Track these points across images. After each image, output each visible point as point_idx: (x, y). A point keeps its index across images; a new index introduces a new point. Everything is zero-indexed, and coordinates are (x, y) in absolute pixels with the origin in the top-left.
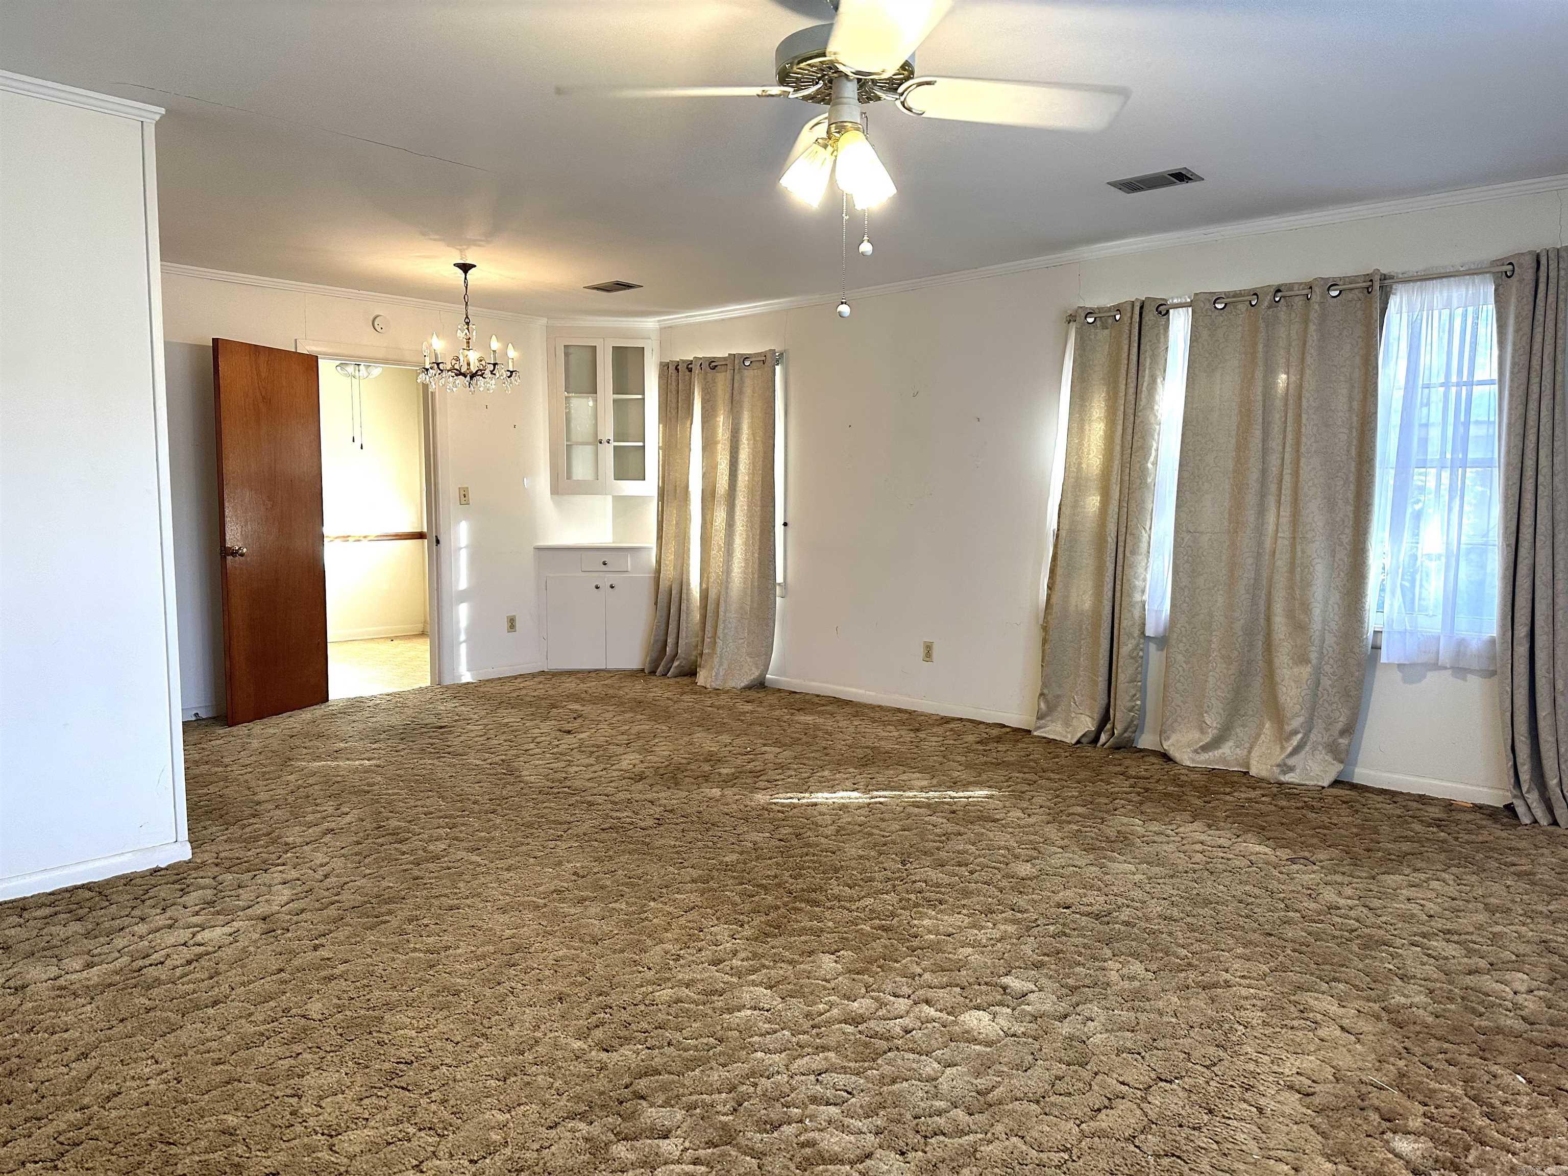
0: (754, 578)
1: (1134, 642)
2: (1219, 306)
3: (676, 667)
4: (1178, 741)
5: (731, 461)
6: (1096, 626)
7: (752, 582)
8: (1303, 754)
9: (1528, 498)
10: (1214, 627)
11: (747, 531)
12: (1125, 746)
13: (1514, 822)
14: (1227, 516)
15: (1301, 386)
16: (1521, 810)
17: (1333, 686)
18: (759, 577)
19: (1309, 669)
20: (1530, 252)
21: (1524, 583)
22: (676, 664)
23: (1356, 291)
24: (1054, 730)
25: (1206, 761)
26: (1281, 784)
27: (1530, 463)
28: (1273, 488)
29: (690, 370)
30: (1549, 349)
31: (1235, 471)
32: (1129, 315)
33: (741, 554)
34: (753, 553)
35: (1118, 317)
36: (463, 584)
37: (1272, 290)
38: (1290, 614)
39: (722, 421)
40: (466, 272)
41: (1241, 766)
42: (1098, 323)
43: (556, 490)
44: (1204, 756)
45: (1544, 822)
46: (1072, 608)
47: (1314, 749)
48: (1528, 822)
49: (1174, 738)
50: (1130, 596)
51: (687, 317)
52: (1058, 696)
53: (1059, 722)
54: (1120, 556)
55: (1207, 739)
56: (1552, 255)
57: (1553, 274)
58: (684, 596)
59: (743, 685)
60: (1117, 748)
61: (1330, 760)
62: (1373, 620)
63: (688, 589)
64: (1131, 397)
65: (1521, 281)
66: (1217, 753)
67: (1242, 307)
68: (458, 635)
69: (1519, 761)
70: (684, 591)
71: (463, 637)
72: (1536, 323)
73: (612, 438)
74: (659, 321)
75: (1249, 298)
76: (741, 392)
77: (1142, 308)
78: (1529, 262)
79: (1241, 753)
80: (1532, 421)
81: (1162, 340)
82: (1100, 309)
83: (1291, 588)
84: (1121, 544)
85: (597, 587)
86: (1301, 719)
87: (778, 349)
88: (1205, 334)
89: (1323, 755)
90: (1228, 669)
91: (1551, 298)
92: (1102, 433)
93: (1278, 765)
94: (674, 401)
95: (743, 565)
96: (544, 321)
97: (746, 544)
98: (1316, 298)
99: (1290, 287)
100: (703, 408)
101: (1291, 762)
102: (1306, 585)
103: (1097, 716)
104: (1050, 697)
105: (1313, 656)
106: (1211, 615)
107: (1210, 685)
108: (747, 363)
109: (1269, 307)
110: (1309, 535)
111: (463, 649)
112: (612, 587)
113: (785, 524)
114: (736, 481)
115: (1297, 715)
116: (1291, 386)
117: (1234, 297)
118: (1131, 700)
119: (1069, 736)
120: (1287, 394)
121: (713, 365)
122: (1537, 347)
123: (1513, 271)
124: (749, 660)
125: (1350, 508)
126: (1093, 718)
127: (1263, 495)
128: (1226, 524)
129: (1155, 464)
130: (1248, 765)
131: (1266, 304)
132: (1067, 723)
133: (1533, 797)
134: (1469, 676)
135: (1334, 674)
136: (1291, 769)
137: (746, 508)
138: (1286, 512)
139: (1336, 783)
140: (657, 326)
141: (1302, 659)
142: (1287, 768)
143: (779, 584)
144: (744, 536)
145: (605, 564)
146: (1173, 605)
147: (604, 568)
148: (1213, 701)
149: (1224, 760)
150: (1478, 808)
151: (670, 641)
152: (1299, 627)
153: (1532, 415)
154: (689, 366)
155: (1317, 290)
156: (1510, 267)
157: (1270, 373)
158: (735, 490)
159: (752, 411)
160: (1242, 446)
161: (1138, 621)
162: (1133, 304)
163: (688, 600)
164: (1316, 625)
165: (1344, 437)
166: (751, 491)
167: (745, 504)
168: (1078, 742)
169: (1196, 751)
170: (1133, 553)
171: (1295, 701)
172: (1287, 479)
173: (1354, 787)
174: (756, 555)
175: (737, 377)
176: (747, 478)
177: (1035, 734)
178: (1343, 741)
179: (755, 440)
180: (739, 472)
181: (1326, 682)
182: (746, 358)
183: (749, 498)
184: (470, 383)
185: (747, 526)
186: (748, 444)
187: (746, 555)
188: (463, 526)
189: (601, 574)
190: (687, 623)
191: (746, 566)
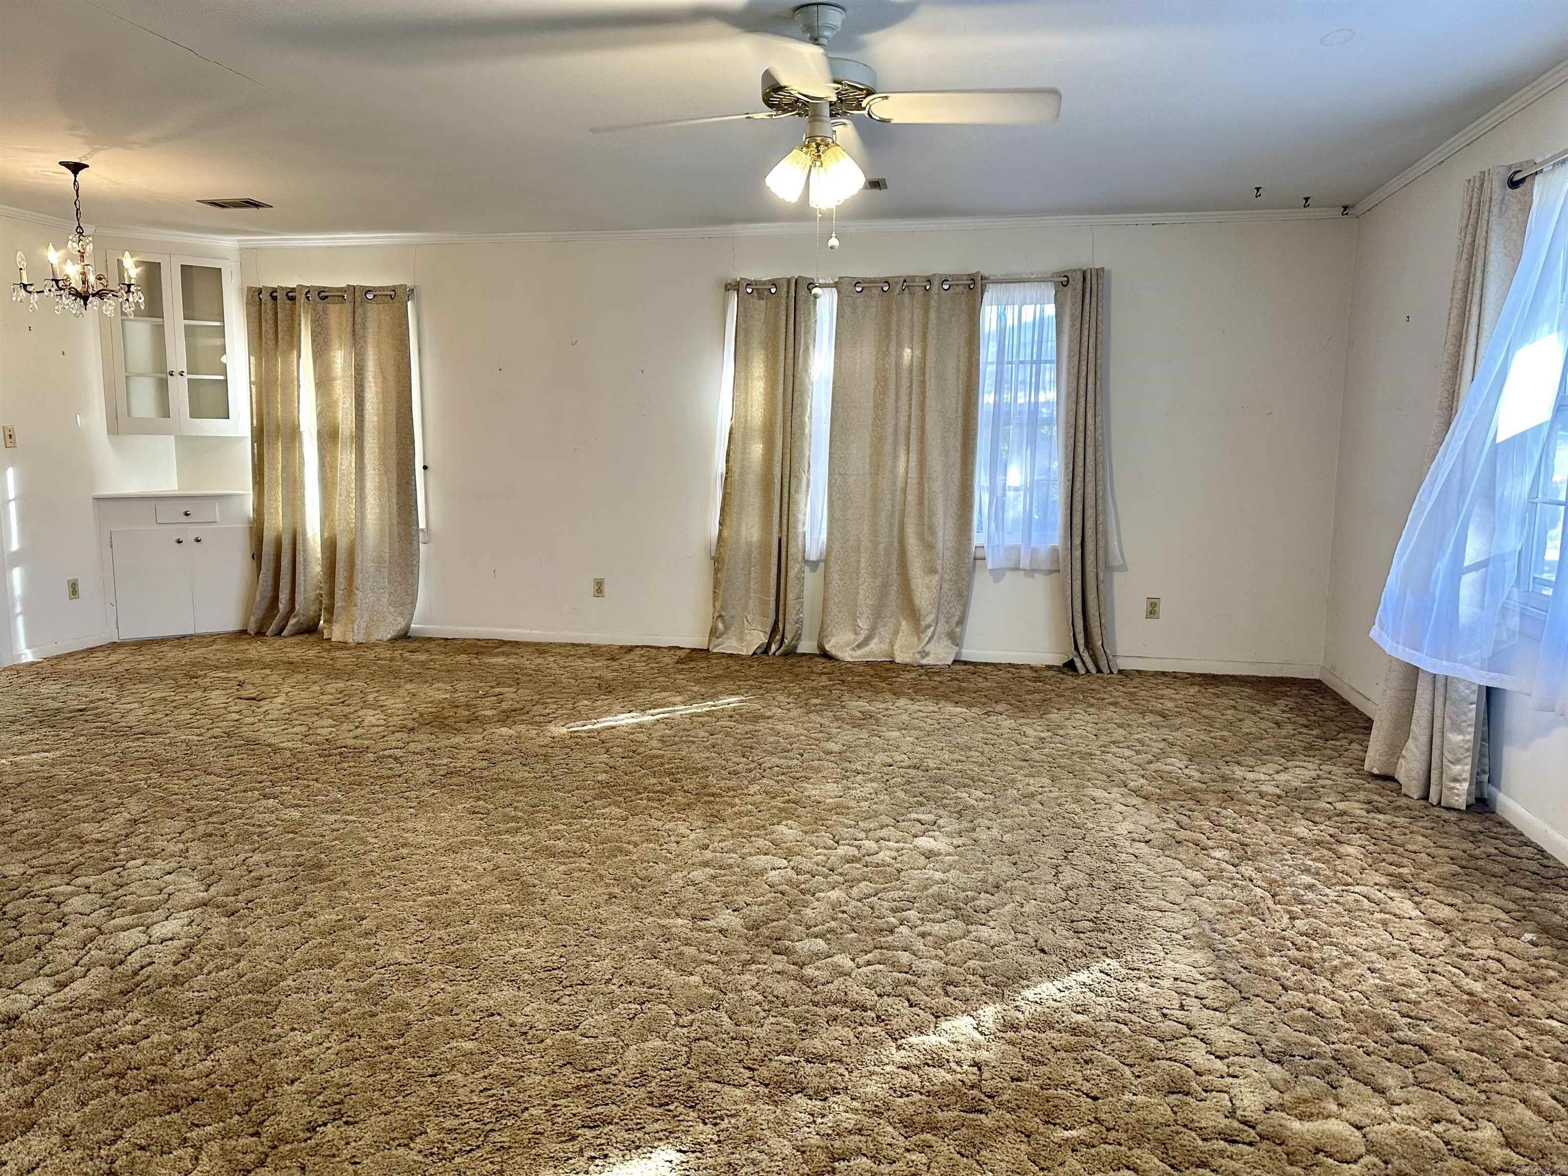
0: (392, 524)
1: (799, 566)
2: (859, 289)
3: (294, 625)
4: (837, 643)
5: (356, 400)
6: (765, 555)
8: (933, 642)
9: (1080, 446)
10: (862, 550)
11: (380, 475)
12: (790, 653)
13: (1076, 674)
14: (868, 461)
15: (924, 358)
16: (1079, 664)
17: (950, 590)
18: (399, 523)
19: (937, 577)
20: (1080, 269)
21: (1078, 506)
22: (293, 621)
23: (961, 287)
24: (730, 645)
25: (860, 657)
26: (922, 666)
27: (1081, 422)
28: (902, 438)
29: (292, 299)
30: (1092, 340)
31: (873, 425)
32: (785, 289)
33: (374, 499)
34: (389, 498)
35: (773, 290)
36: (15, 546)
37: (902, 280)
38: (921, 537)
39: (340, 359)
41: (885, 656)
42: (755, 294)
44: (859, 652)
45: (1094, 671)
46: (743, 541)
47: (940, 638)
48: (1083, 672)
49: (833, 641)
50: (795, 528)
51: (280, 239)
52: (733, 617)
53: (734, 639)
54: (786, 495)
55: (861, 638)
56: (1094, 273)
57: (1094, 287)
58: (299, 547)
59: (389, 636)
60: (785, 655)
61: (950, 645)
62: (978, 539)
64: (790, 361)
65: (1075, 289)
66: (866, 649)
67: (876, 292)
68: (14, 606)
69: (1077, 630)
71: (18, 609)
72: (1084, 321)
73: (185, 370)
74: (238, 241)
75: (881, 285)
76: (365, 325)
77: (796, 283)
78: (1079, 276)
79: (885, 647)
80: (1082, 393)
81: (812, 313)
82: (756, 282)
83: (921, 516)
84: (786, 484)
85: (179, 542)
86: (932, 616)
87: (410, 284)
88: (848, 310)
89: (946, 642)
90: (874, 582)
91: (1094, 305)
92: (761, 390)
93: (919, 653)
94: (271, 331)
95: (377, 510)
97: (380, 489)
98: (935, 289)
99: (913, 278)
101: (927, 649)
102: (932, 514)
103: (769, 630)
104: (726, 618)
105: (939, 567)
106: (859, 540)
107: (861, 596)
108: (370, 296)
109: (898, 294)
110: (934, 476)
111: (20, 622)
112: (198, 541)
113: (425, 468)
115: (930, 613)
116: (915, 359)
117: (869, 282)
118: (797, 614)
119: (745, 649)
120: (911, 365)
121: (323, 295)
122: (1085, 338)
123: (1068, 281)
124: (392, 610)
125: (958, 454)
126: (765, 632)
127: (895, 445)
128: (868, 467)
129: (810, 418)
130: (892, 655)
131: (897, 291)
132: (741, 639)
133: (1086, 656)
134: (1036, 575)
135: (951, 580)
136: (927, 654)
137: (377, 450)
138: (914, 457)
139: (955, 662)
140: (236, 245)
141: (932, 571)
142: (925, 654)
143: (422, 530)
144: (377, 480)
145: (187, 514)
146: (830, 534)
147: (185, 519)
148: (864, 608)
149: (872, 653)
150: (1049, 667)
151: (284, 596)
152: (928, 546)
153: (1082, 386)
154: (291, 295)
155: (936, 283)
156: (1065, 279)
157: (900, 347)
158: (362, 431)
159: (378, 347)
160: (879, 406)
161: (801, 550)
162: (789, 280)
163: (304, 552)
164: (940, 545)
165: (953, 400)
166: (383, 433)
167: (376, 446)
168: (754, 653)
169: (853, 649)
170: (797, 492)
171: (928, 602)
172: (914, 432)
173: (966, 663)
174: (393, 500)
175: (359, 311)
176: (375, 419)
177: (715, 651)
178: (958, 630)
179: (384, 378)
180: (366, 412)
181: (946, 586)
182: (368, 290)
183: (379, 440)
184: (85, 304)
185: (379, 470)
186: (375, 383)
187: (380, 500)
188: (10, 473)
189: (182, 526)
190: (305, 576)
191: (382, 512)
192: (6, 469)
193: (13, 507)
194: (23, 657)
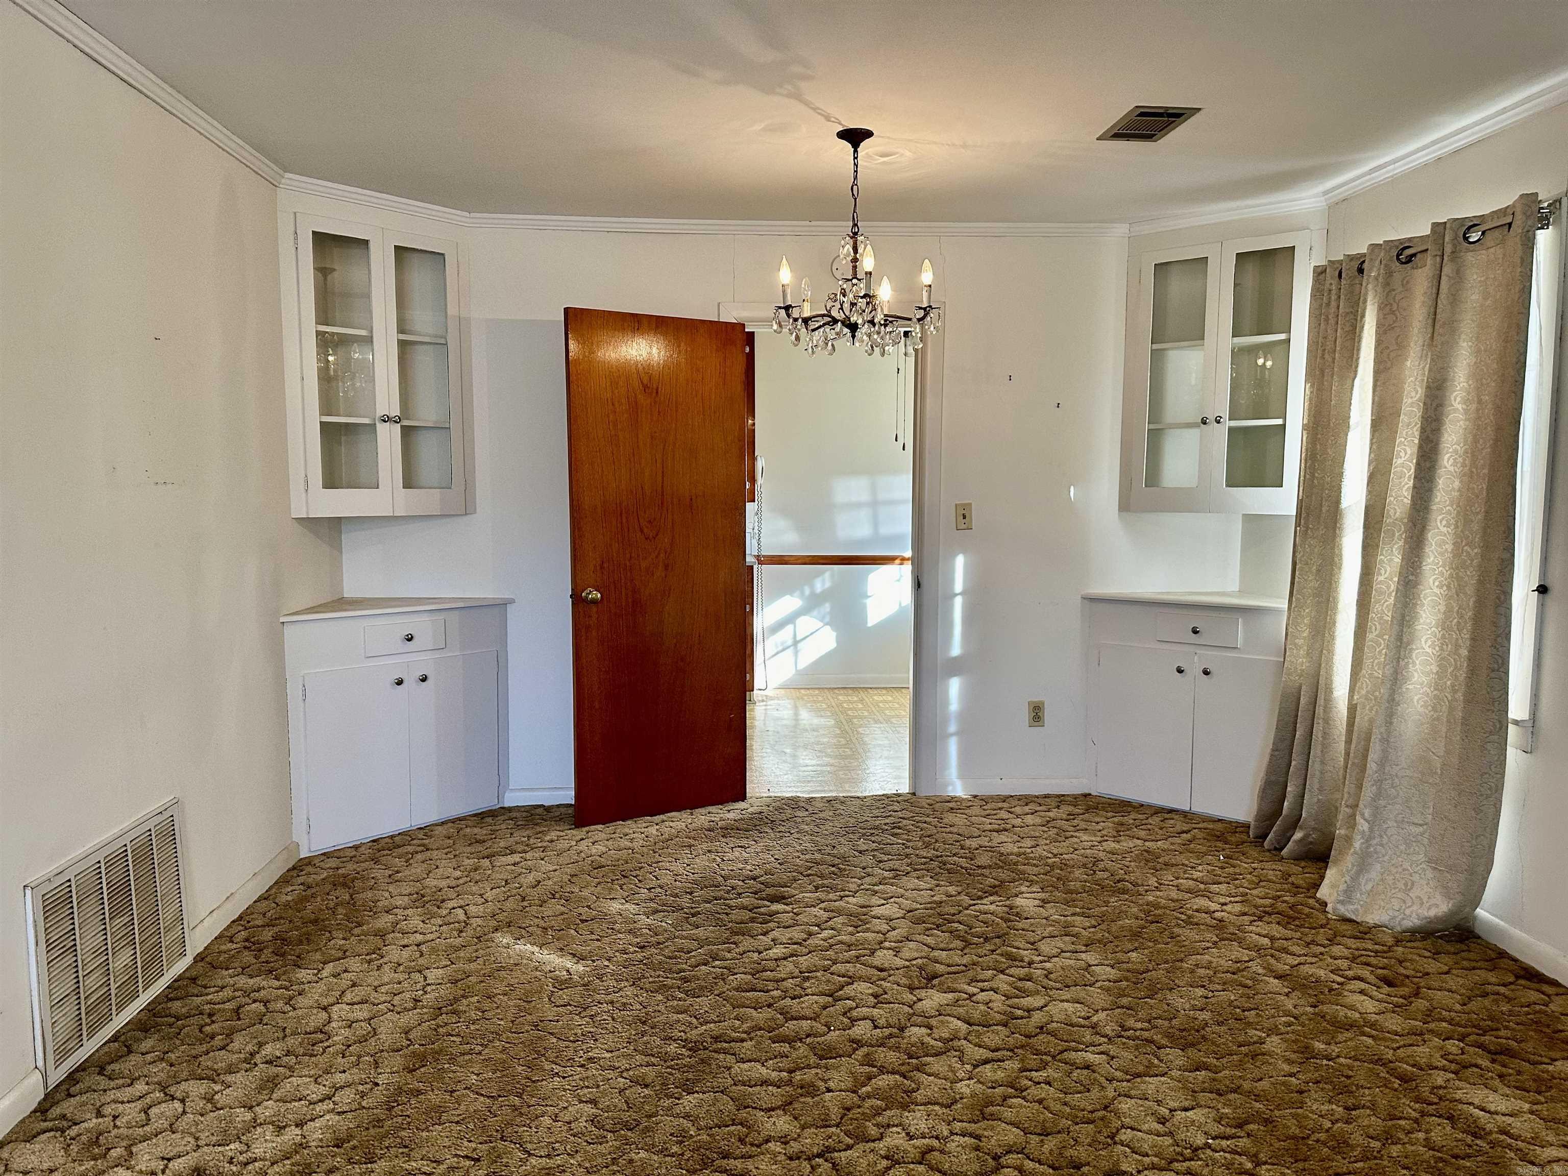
3: (1296, 842)
5: (1420, 447)
7: (1451, 709)
11: (1448, 598)
18: (1466, 701)
22: (1298, 835)
29: (1363, 273)
33: (1432, 646)
34: (1457, 646)
36: (956, 650)
39: (1411, 367)
40: (856, 146)
43: (1126, 505)
51: (1372, 171)
58: (1319, 711)
63: (1328, 700)
70: (1321, 701)
71: (952, 728)
73: (1226, 414)
76: (1455, 300)
85: (1180, 671)
94: (1331, 336)
95: (1435, 669)
96: (1122, 229)
97: (1444, 625)
100: (1379, 343)
108: (1474, 237)
111: (953, 746)
112: (1206, 673)
113: (1542, 590)
114: (1430, 490)
121: (1404, 253)
140: (1323, 199)
143: (1516, 722)
144: (1442, 608)
145: (1195, 631)
147: (1193, 638)
151: (1291, 791)
154: (1361, 264)
159: (1477, 339)
166: (1464, 511)
167: (1450, 540)
174: (1464, 652)
175: (1450, 271)
176: (1457, 484)
179: (1480, 402)
180: (1441, 471)
182: (1471, 225)
183: (1457, 527)
184: (853, 337)
185: (1449, 587)
186: (1466, 411)
187: (1442, 649)
188: (960, 562)
189: (1186, 648)
190: (1322, 763)
191: (1441, 673)
192: (955, 556)
193: (958, 602)
194: (950, 788)
